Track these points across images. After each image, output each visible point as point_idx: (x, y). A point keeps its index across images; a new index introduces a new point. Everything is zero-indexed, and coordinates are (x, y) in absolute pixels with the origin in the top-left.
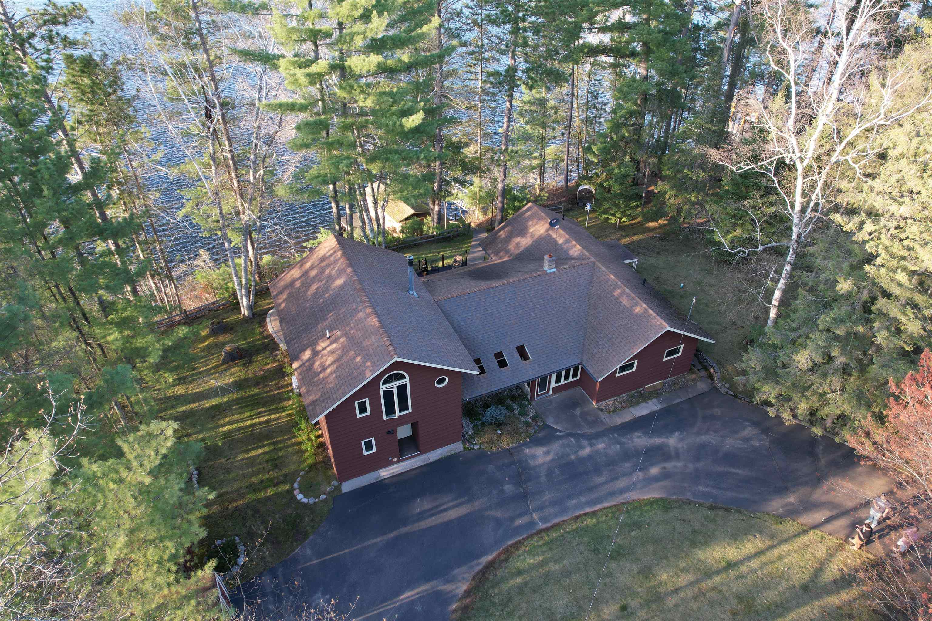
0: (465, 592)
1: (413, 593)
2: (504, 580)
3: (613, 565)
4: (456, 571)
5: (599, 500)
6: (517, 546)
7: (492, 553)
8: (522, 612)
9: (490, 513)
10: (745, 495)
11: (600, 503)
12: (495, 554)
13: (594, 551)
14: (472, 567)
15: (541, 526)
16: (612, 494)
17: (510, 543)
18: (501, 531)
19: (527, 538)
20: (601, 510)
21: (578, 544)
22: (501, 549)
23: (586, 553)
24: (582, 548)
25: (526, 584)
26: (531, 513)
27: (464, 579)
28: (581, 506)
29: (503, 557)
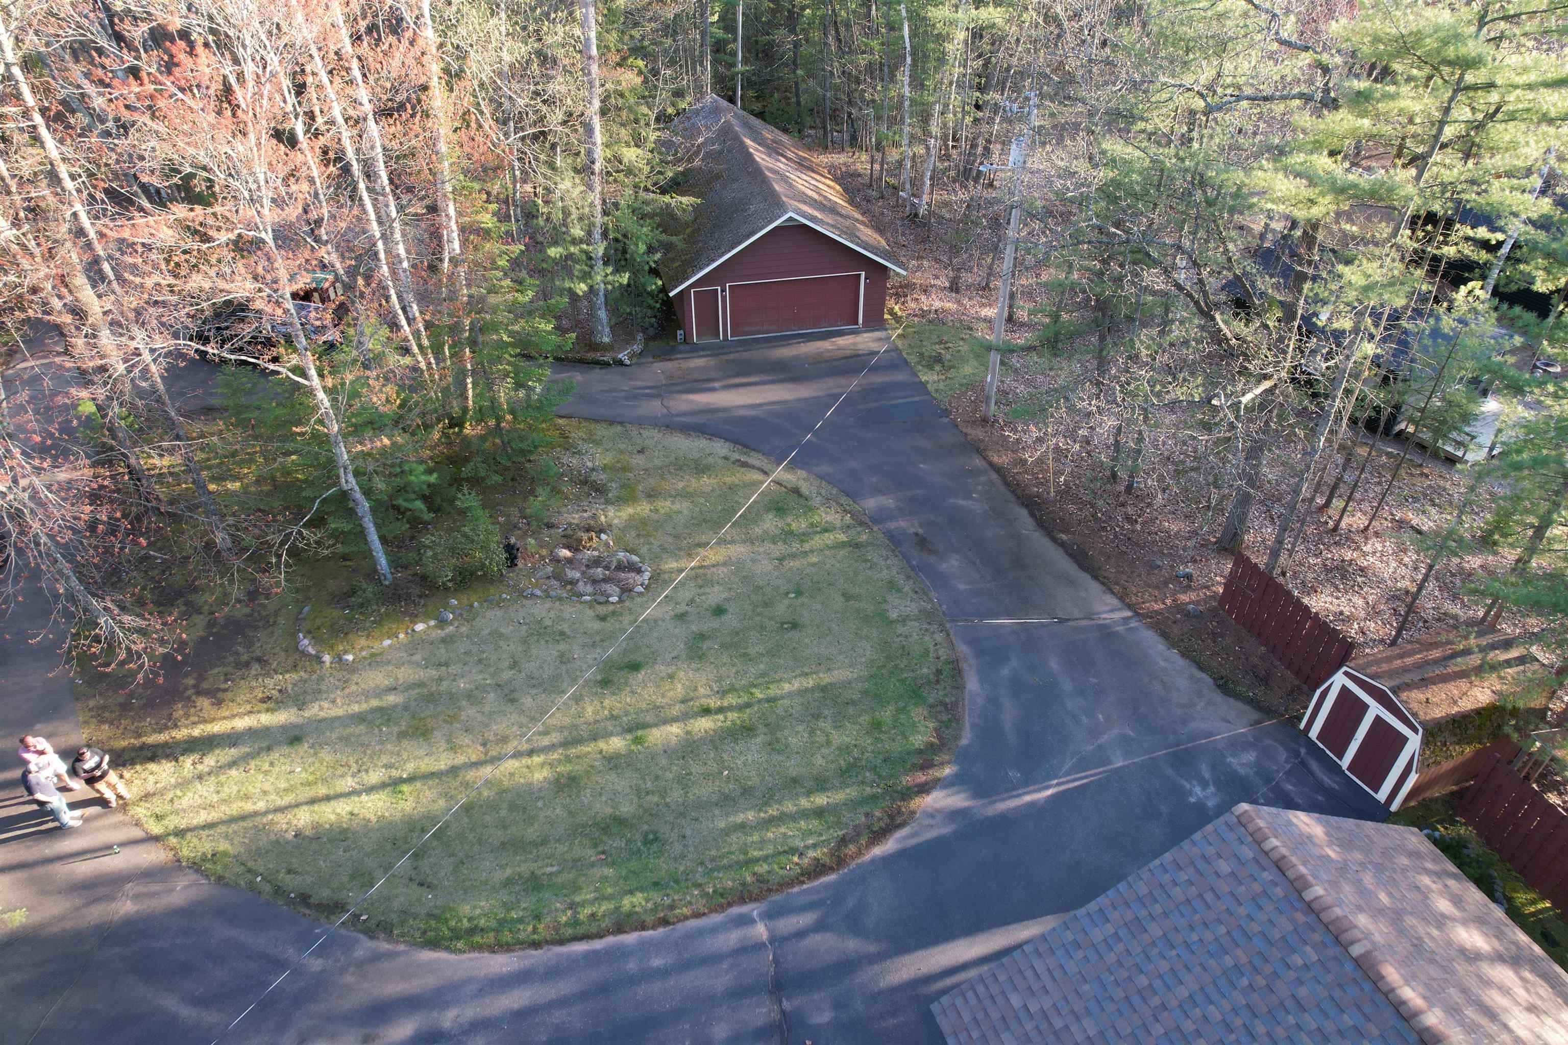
0: (928, 792)
1: (1028, 798)
2: (852, 805)
3: (626, 809)
4: (946, 830)
5: (592, 958)
6: (818, 869)
7: (873, 861)
8: (824, 751)
9: (872, 948)
10: (222, 932)
11: (595, 952)
12: (867, 857)
13: (656, 839)
14: (914, 835)
15: (753, 909)
16: (553, 973)
17: (832, 877)
18: (851, 902)
19: (791, 883)
20: (600, 936)
21: (683, 857)
22: (853, 865)
23: (674, 836)
24: (678, 848)
25: (809, 793)
26: (772, 940)
27: (932, 816)
28: (644, 948)
29: (852, 849)
